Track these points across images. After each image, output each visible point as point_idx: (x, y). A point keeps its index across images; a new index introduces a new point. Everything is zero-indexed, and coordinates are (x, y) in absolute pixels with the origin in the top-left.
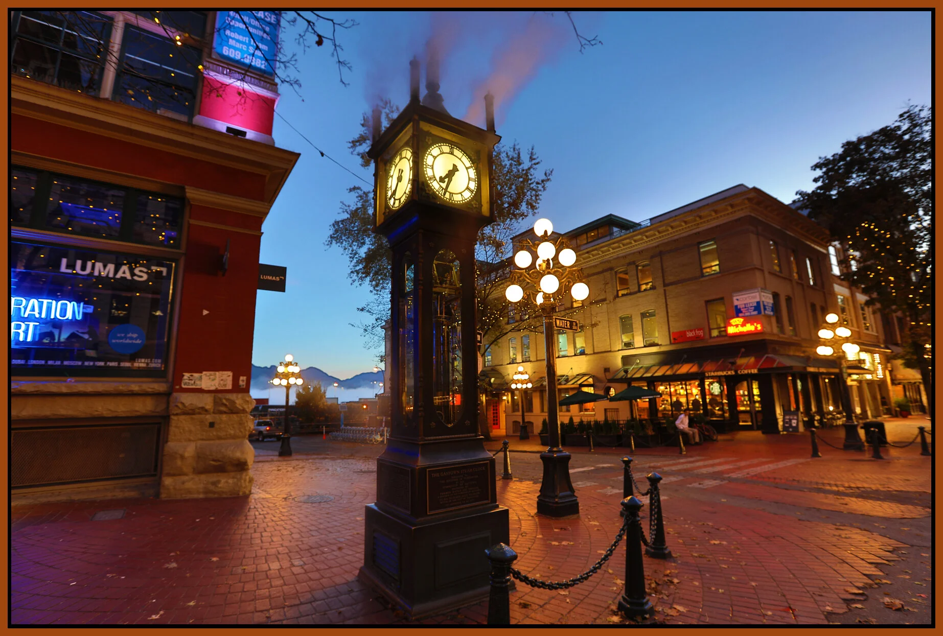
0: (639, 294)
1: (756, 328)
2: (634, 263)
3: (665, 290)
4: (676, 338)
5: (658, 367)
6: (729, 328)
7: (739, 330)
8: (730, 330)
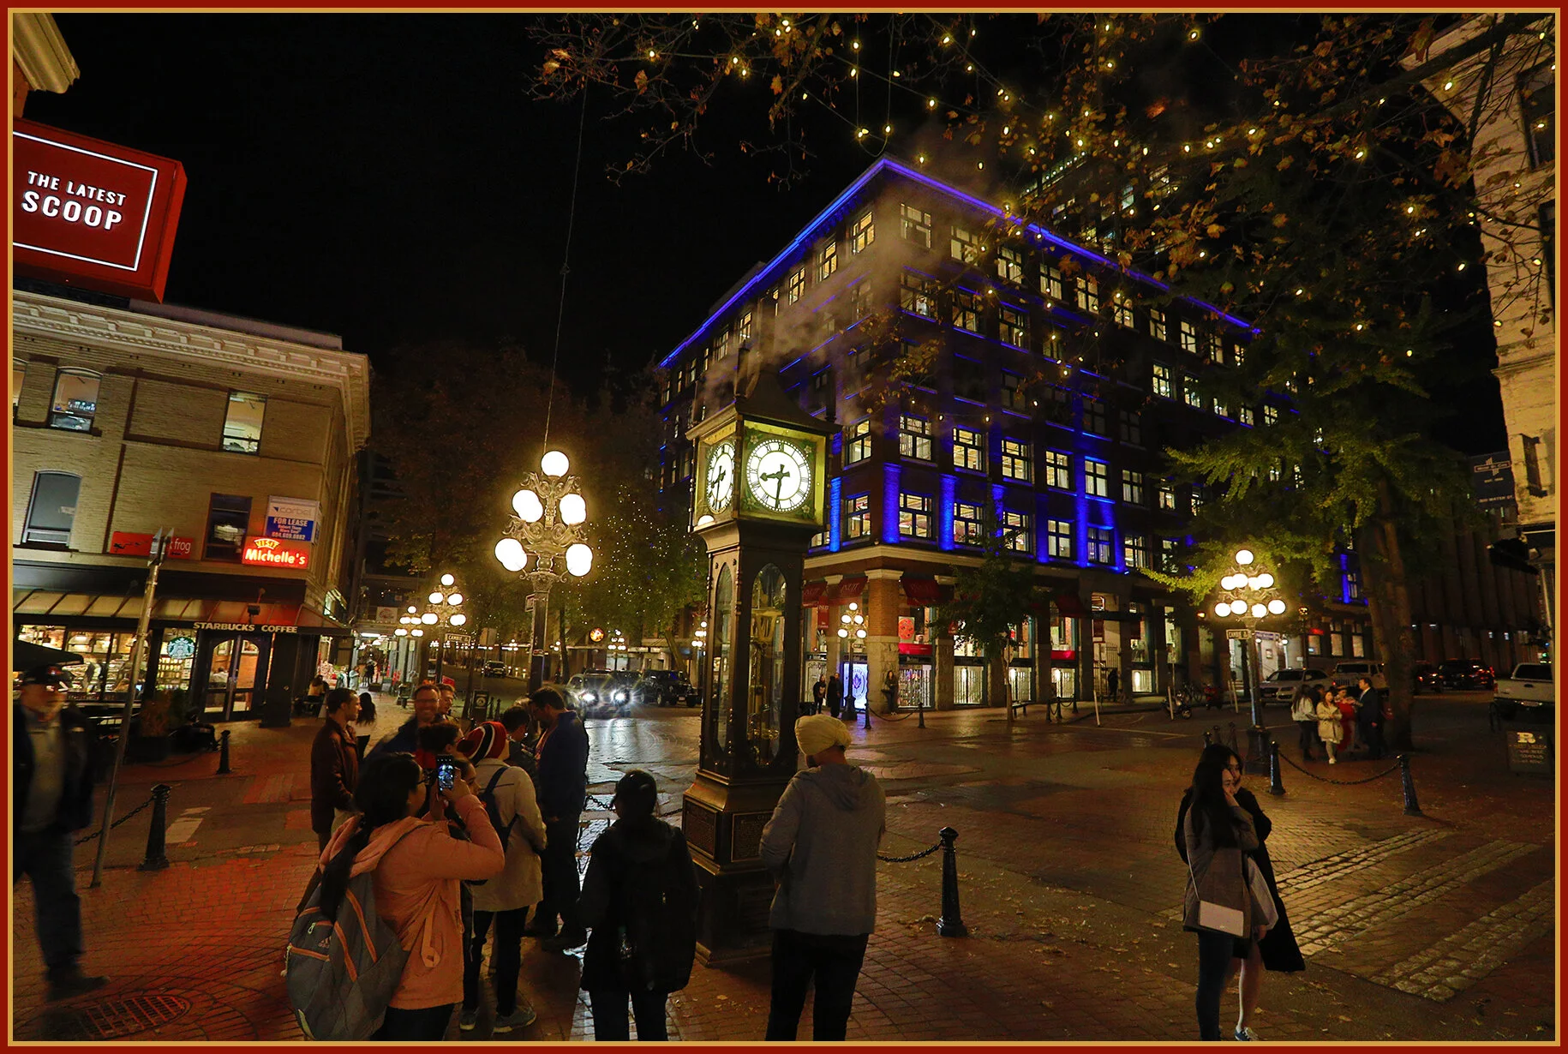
1: (297, 560)
2: (53, 361)
3: (124, 448)
5: (59, 596)
6: (249, 551)
7: (266, 557)
8: (251, 555)
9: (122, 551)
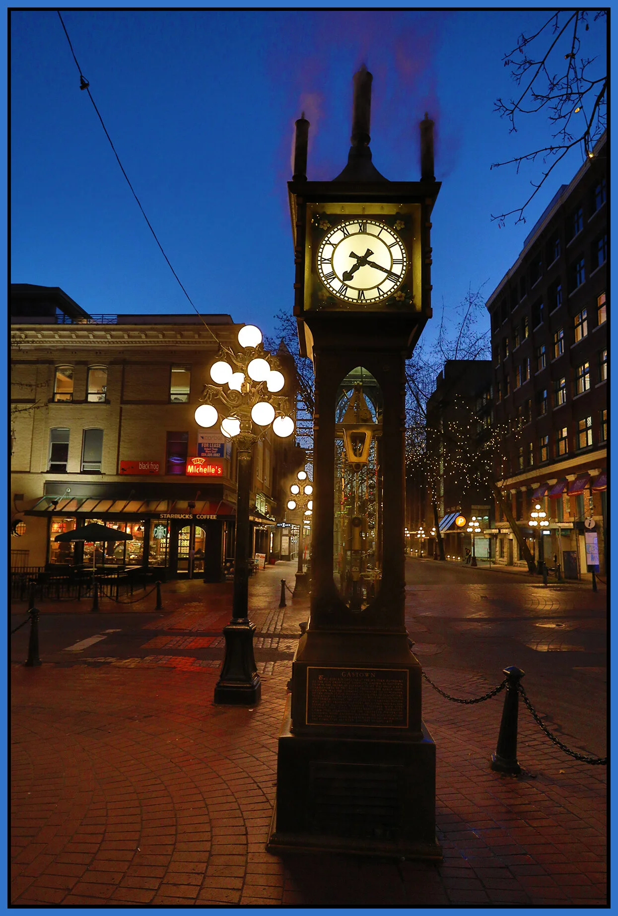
0: (83, 406)
1: (216, 471)
2: (85, 363)
3: (121, 408)
4: (124, 468)
5: (97, 502)
6: (189, 466)
7: (199, 470)
8: (190, 469)
9: (125, 472)
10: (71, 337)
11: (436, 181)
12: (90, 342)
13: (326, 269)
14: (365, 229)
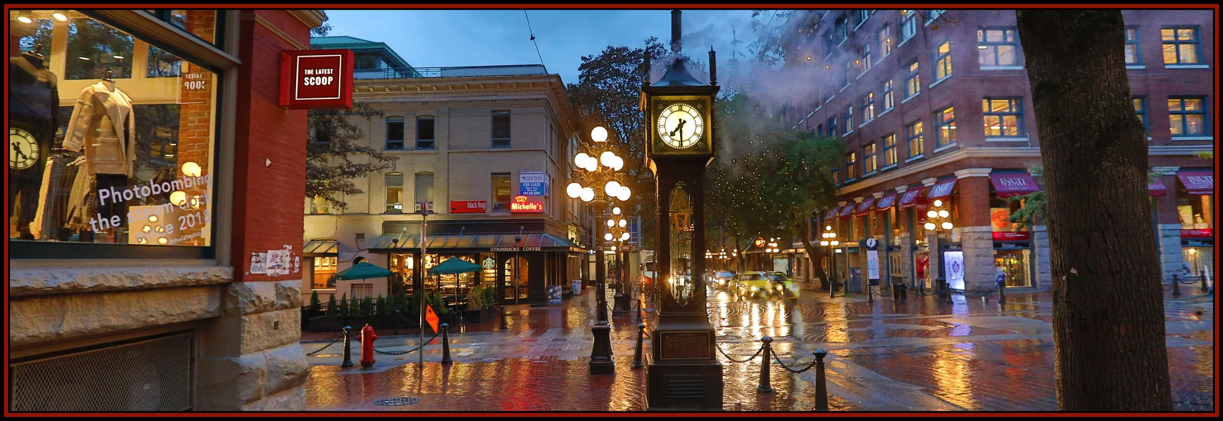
1: (538, 208)
3: (448, 153)
4: (454, 207)
5: (433, 238)
6: (513, 204)
7: (522, 207)
8: (514, 207)
9: (454, 211)
10: (400, 90)
11: (717, 85)
12: (418, 93)
13: (661, 131)
14: (681, 108)
